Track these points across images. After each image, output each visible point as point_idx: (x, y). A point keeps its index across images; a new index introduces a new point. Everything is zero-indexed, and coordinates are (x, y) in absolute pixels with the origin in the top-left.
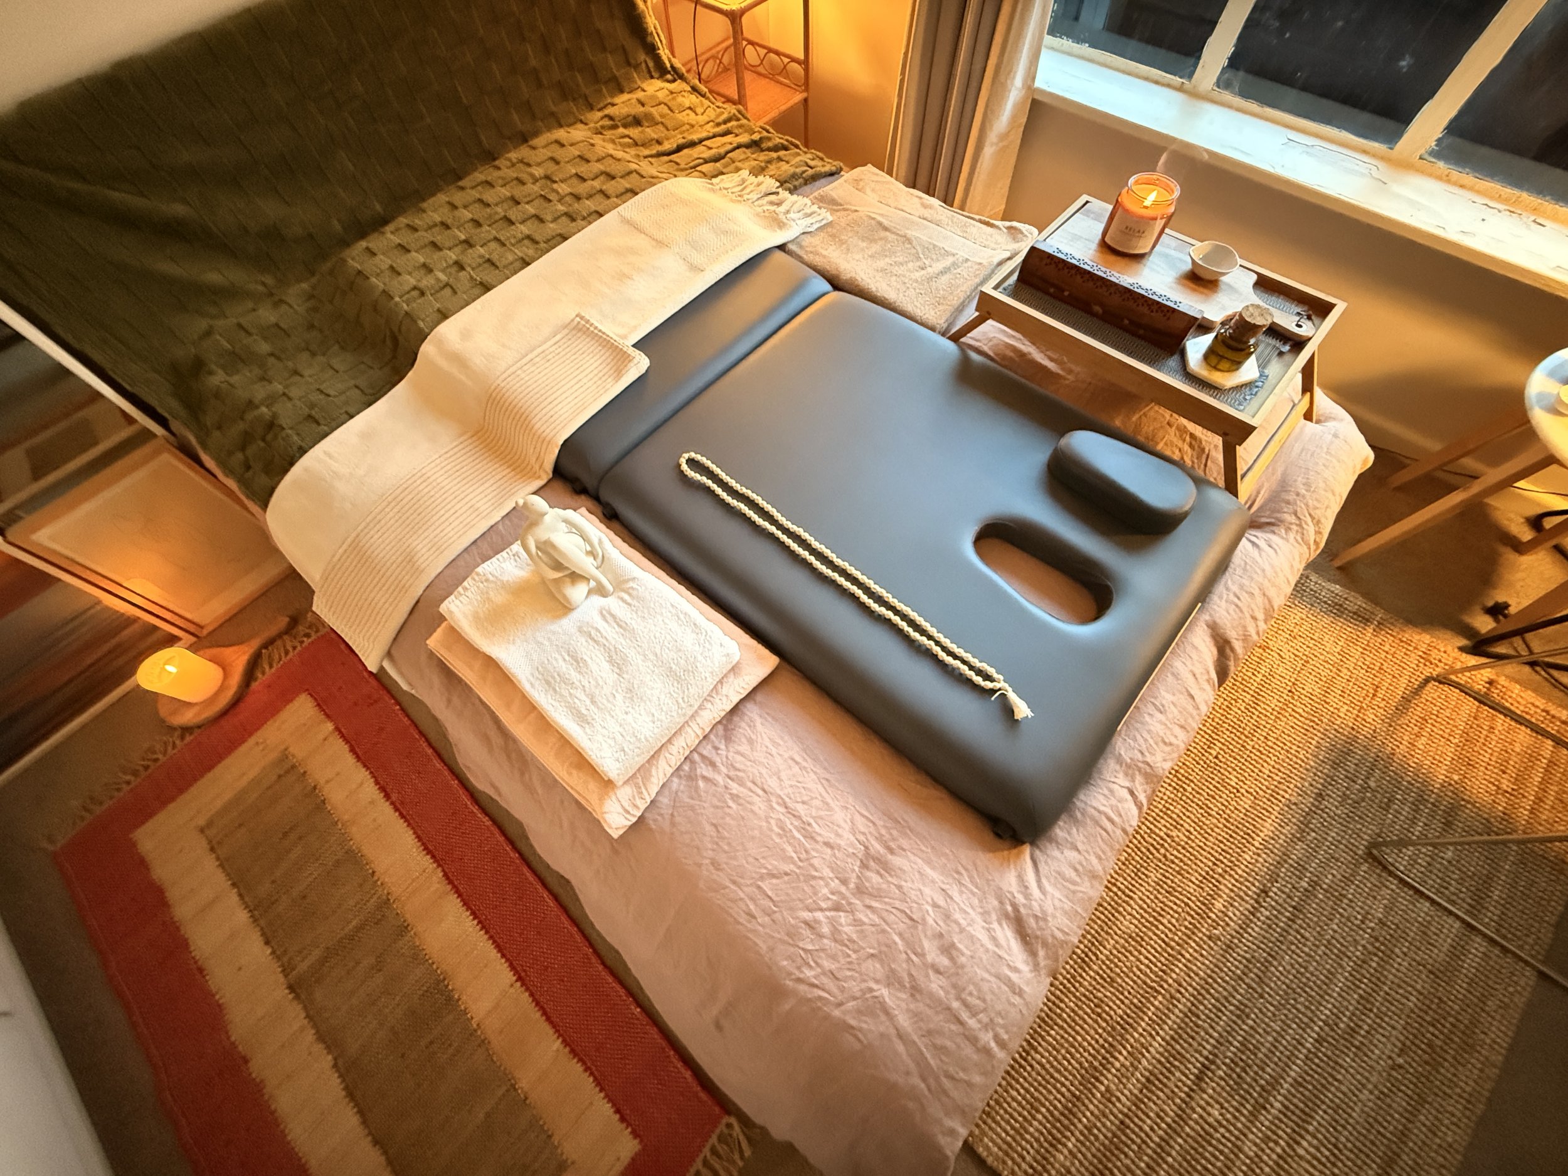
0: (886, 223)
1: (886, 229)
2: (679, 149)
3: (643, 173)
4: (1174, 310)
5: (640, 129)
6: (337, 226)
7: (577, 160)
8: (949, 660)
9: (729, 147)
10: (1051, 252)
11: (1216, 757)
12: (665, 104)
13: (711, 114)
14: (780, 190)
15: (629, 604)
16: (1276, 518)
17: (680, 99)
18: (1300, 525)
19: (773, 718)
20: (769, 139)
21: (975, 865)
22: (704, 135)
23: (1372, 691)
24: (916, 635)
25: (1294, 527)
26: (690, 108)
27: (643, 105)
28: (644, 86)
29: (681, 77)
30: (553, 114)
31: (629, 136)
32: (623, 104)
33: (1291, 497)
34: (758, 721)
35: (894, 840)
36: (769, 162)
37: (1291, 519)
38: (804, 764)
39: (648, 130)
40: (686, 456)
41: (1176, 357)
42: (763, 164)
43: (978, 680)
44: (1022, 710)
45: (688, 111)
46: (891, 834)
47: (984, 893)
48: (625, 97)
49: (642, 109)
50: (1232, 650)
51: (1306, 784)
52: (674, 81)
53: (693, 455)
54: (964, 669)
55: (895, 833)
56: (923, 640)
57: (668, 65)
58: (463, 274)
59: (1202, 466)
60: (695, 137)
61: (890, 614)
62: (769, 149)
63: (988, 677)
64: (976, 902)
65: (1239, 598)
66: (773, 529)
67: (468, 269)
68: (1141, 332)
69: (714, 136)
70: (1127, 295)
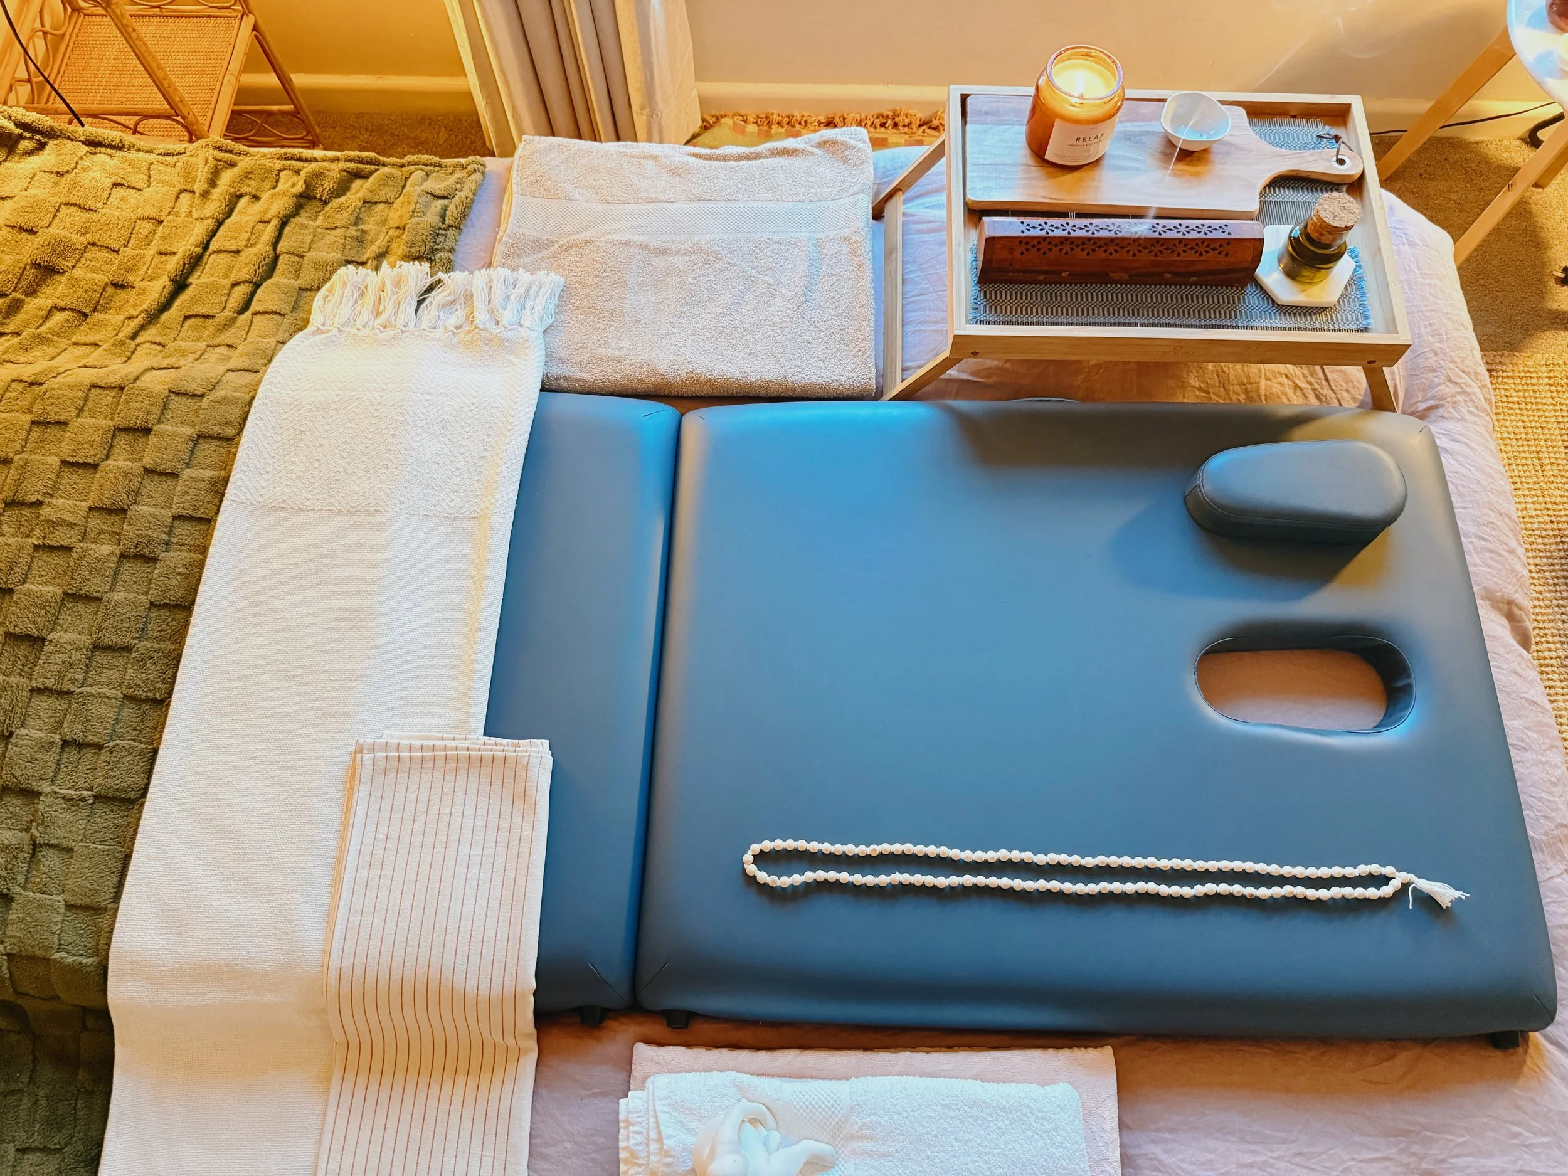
0: (654, 243)
1: (662, 252)
2: (180, 285)
3: (192, 388)
4: (1229, 242)
5: (63, 279)
7: (36, 433)
8: (1323, 894)
9: (270, 230)
10: (1018, 234)
12: (67, 204)
13: (168, 176)
14: (436, 275)
15: (886, 1155)
16: (1433, 398)
17: (87, 178)
18: (1464, 392)
19: (1171, 1130)
20: (319, 175)
21: (1519, 1108)
22: (199, 231)
23: (1536, 462)
24: (1263, 892)
25: (1459, 398)
26: (116, 185)
27: (31, 232)
29: (49, 133)
33: (1432, 360)
34: (1156, 1150)
35: (1422, 1158)
37: (1449, 389)
38: (1259, 1158)
39: (78, 273)
40: (748, 857)
41: (1250, 289)
42: (352, 231)
43: (1372, 893)
44: (1445, 893)
45: (118, 193)
46: (1414, 1154)
47: (1555, 1134)
49: (37, 241)
50: (1520, 608)
51: (1560, 624)
52: (42, 146)
53: (756, 848)
54: (1348, 892)
55: (1416, 1148)
56: (1276, 891)
57: (11, 126)
58: (42, 804)
59: (1325, 383)
60: (186, 245)
61: (1210, 888)
63: (1383, 880)
64: (1556, 1152)
65: (1485, 539)
66: (968, 880)
67: (46, 787)
68: (1194, 279)
69: (218, 223)
70: (1157, 248)
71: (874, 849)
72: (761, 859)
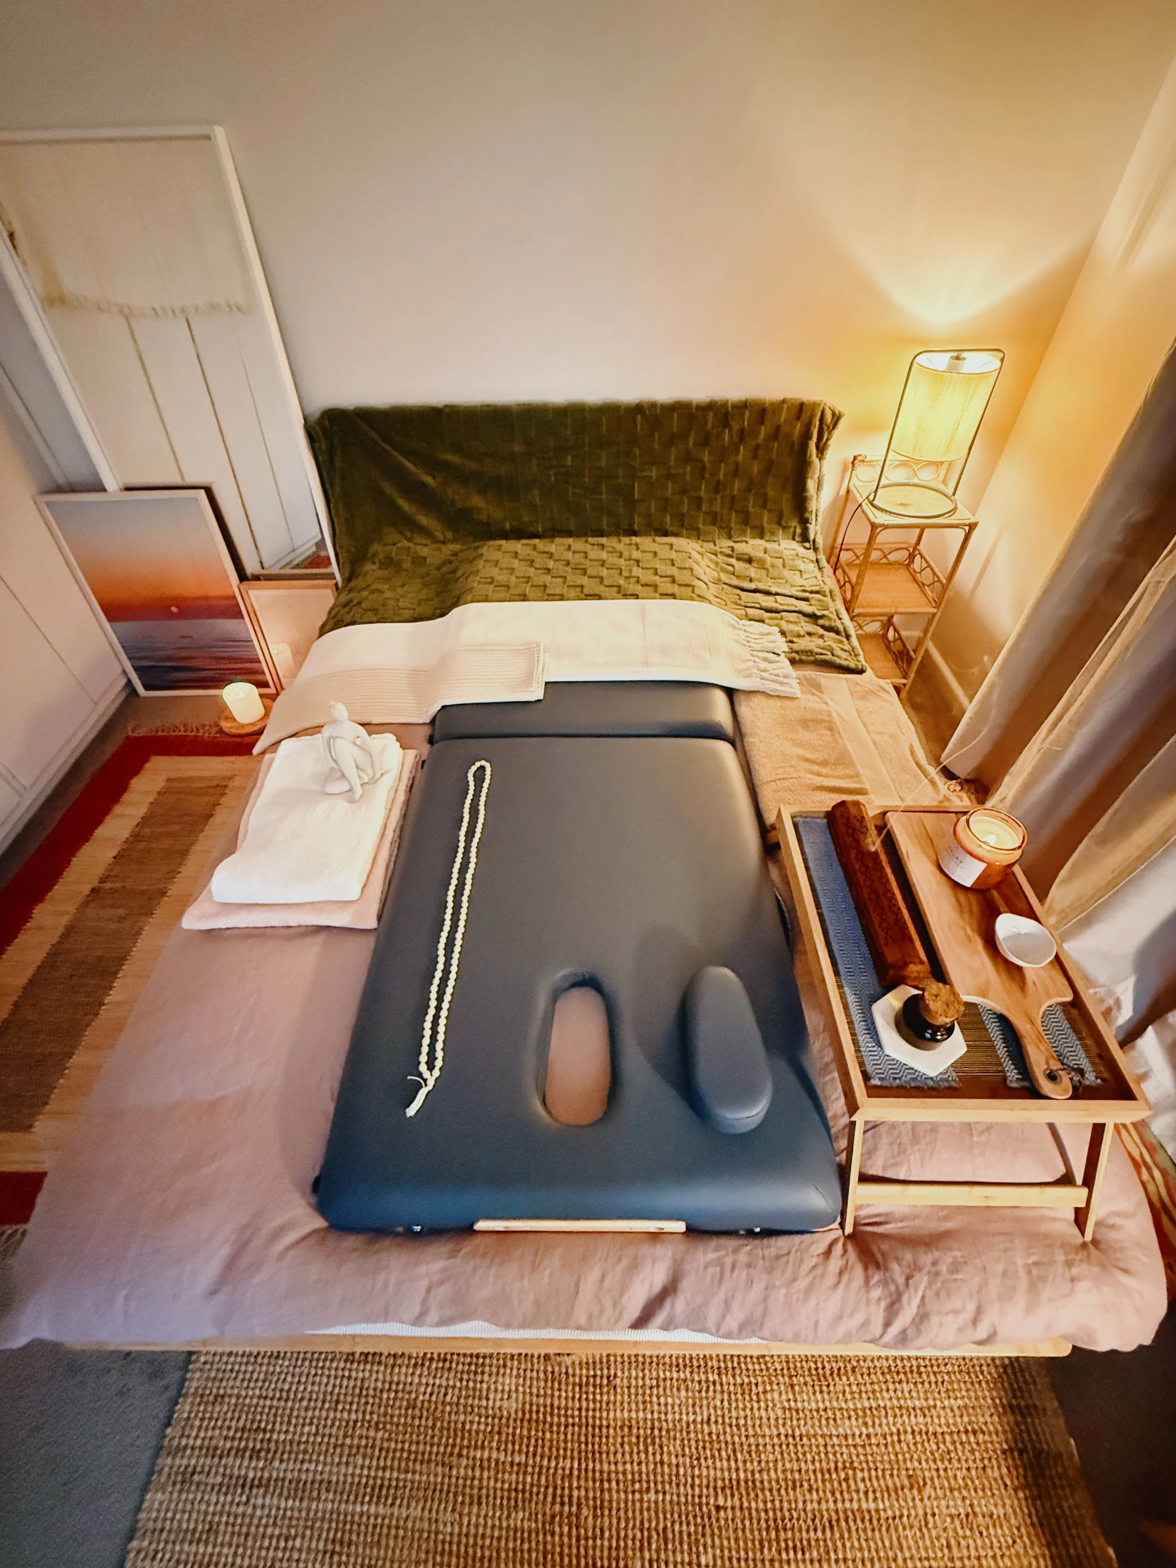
2: (755, 591)
5: (747, 566)
6: (507, 526)
9: (792, 609)
11: (718, 1508)
12: (784, 560)
13: (812, 582)
14: (783, 655)
17: (800, 562)
20: (832, 620)
22: (785, 592)
26: (800, 571)
27: (766, 553)
28: (783, 542)
29: (816, 549)
30: (698, 529)
31: (733, 566)
32: (753, 546)
36: (809, 634)
39: (752, 569)
42: (800, 632)
43: (423, 1058)
45: (798, 573)
48: (758, 542)
49: (763, 555)
52: (809, 549)
53: (488, 765)
54: (427, 1042)
56: (434, 995)
57: (811, 538)
60: (777, 590)
62: (823, 627)
63: (431, 1066)
69: (791, 596)
71: (482, 808)
72: (482, 768)
